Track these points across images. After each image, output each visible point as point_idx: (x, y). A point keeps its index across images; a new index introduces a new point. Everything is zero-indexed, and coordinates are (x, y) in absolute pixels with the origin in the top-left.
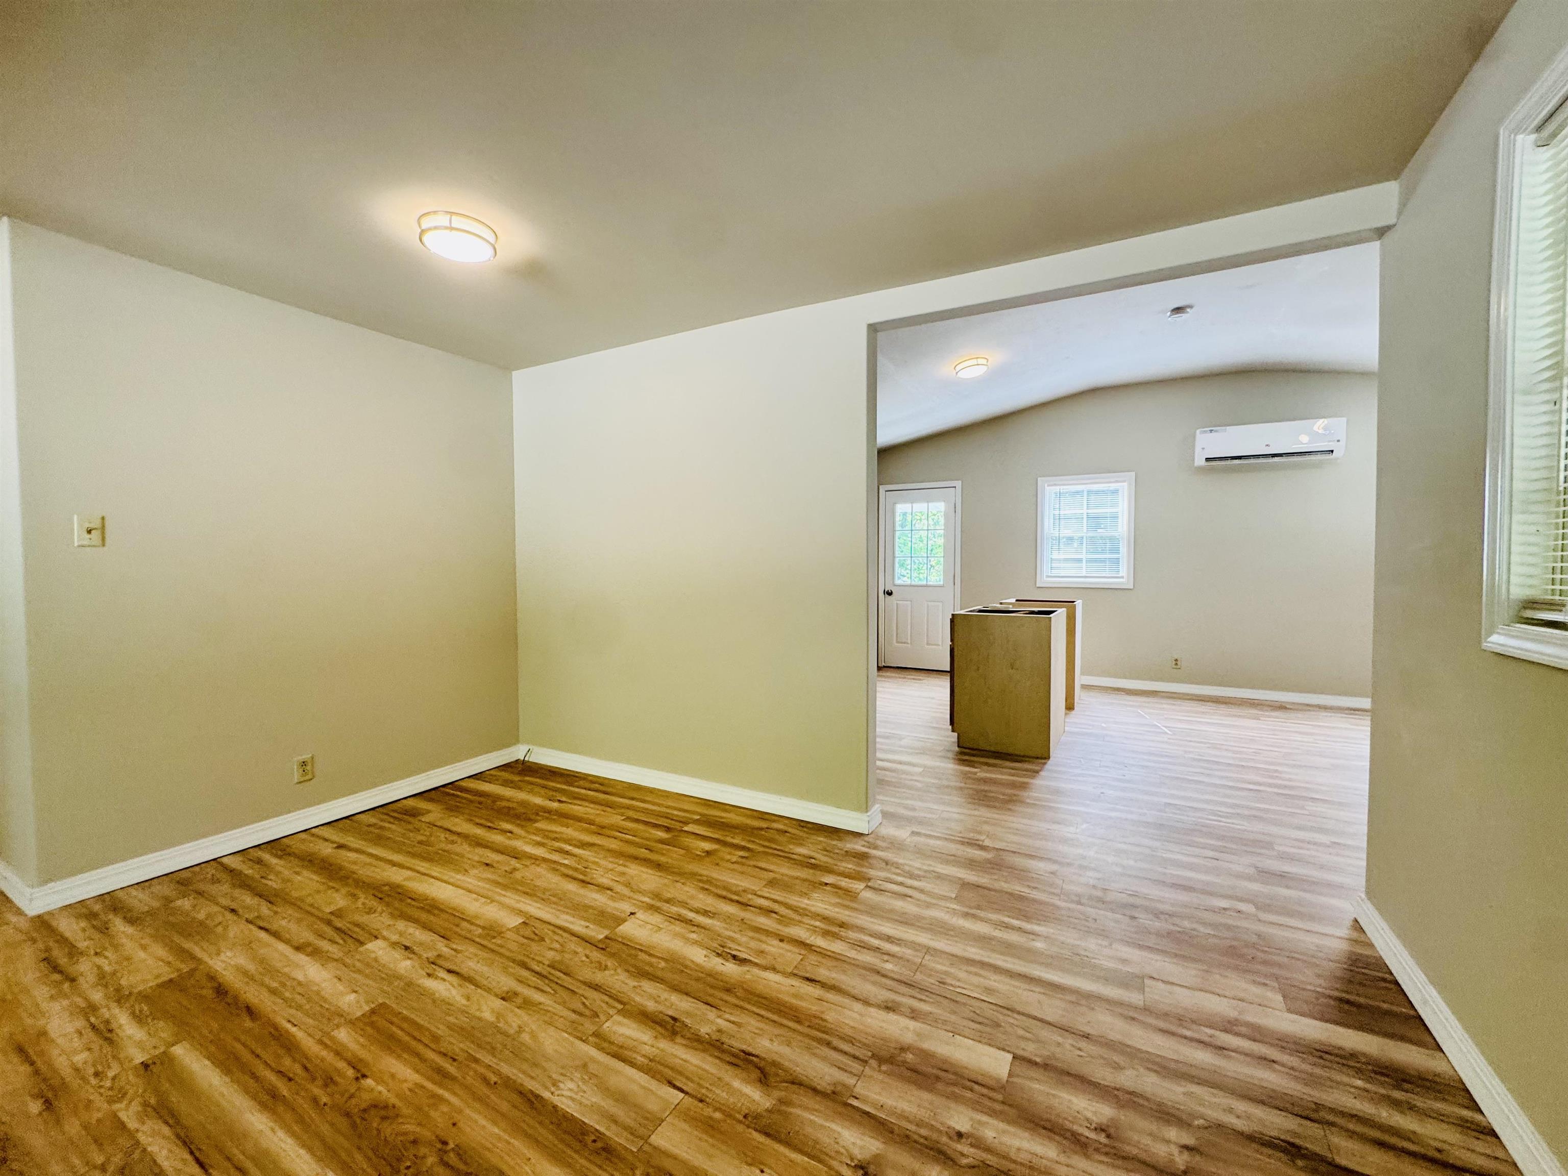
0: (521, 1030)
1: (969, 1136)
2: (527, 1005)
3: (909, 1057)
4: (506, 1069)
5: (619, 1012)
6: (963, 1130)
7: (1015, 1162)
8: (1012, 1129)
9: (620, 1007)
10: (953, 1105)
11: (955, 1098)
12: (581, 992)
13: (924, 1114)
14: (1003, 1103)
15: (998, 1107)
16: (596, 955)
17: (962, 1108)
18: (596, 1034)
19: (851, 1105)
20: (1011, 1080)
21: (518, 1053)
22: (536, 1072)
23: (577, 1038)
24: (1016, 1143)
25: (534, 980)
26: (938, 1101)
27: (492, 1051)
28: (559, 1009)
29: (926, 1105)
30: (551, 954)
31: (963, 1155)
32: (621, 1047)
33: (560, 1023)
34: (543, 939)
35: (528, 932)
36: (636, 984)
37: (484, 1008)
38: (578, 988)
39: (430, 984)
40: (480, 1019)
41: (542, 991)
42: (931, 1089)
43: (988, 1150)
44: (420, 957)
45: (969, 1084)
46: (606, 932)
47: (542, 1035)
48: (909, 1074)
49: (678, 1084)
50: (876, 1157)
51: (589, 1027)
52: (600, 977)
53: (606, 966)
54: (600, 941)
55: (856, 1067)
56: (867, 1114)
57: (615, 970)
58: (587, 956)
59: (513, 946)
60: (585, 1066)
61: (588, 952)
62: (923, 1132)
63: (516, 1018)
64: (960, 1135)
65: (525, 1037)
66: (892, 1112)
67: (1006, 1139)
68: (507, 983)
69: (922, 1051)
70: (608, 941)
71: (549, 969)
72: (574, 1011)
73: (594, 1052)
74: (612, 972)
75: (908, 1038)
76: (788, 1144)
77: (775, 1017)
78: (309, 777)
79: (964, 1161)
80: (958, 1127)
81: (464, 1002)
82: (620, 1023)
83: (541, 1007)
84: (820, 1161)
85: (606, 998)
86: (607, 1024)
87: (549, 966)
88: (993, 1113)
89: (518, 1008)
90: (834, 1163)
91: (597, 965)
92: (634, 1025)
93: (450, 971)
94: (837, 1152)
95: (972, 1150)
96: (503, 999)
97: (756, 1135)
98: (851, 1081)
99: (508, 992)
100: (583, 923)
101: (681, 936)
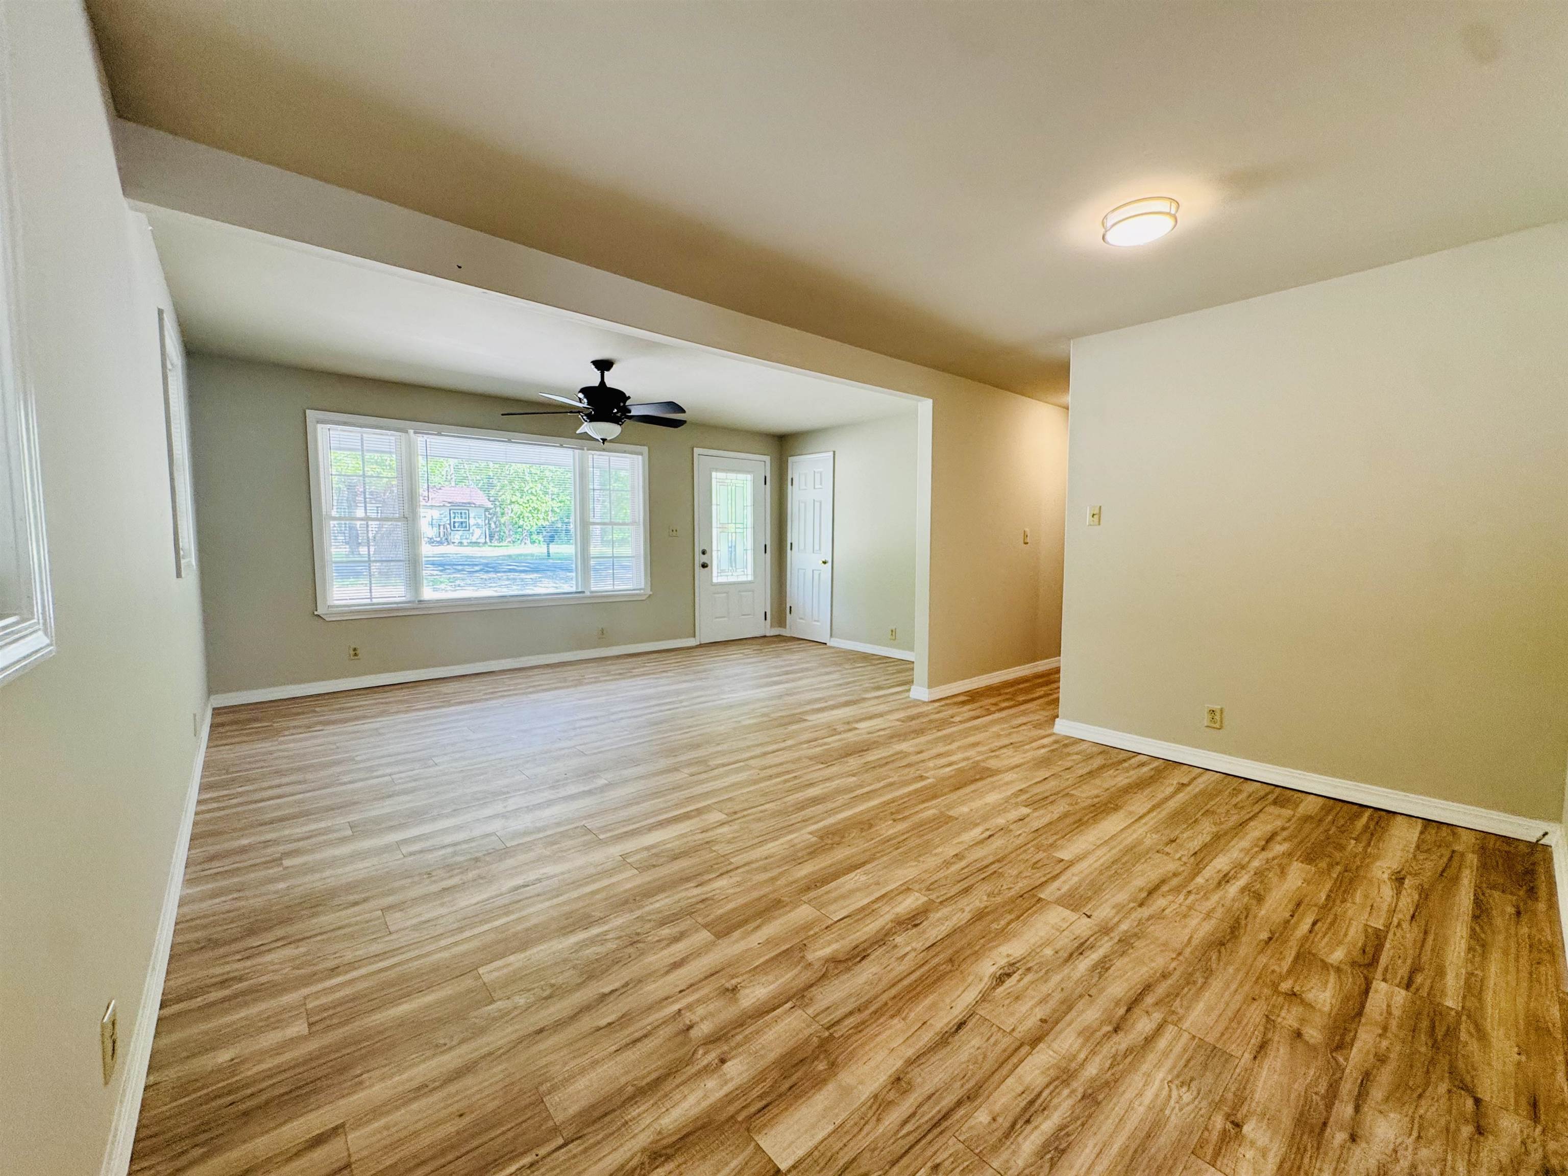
1: (717, 1068)
2: (950, 864)
3: (821, 1066)
5: (932, 900)
6: (726, 1066)
7: (678, 1086)
8: (705, 1104)
9: (938, 901)
10: (752, 1072)
11: (760, 1078)
12: (961, 884)
13: (755, 1046)
14: (732, 1117)
15: (731, 1109)
17: (745, 1077)
19: (786, 1003)
20: (753, 1144)
24: (692, 1099)
26: (762, 1064)
28: (941, 875)
29: (762, 1052)
31: (705, 1053)
36: (966, 911)
37: (947, 849)
38: (966, 883)
42: (777, 1063)
43: (699, 1074)
45: (769, 1099)
48: (800, 1056)
49: (847, 919)
50: (736, 1001)
51: (917, 887)
52: (980, 893)
55: (826, 1020)
56: (774, 1009)
58: (1010, 888)
62: (739, 1038)
64: (723, 1061)
66: (768, 1025)
67: (699, 1093)
69: (824, 1081)
70: (1037, 898)
72: (937, 881)
75: (846, 1077)
76: (772, 959)
78: (1217, 725)
79: (701, 1052)
80: (729, 1064)
82: (919, 899)
84: (750, 971)
86: (919, 894)
88: (729, 1099)
89: (946, 861)
90: (745, 977)
94: (751, 981)
95: (705, 1062)
96: (955, 856)
97: (788, 946)
98: (811, 1011)
99: (962, 857)
101: (1047, 943)
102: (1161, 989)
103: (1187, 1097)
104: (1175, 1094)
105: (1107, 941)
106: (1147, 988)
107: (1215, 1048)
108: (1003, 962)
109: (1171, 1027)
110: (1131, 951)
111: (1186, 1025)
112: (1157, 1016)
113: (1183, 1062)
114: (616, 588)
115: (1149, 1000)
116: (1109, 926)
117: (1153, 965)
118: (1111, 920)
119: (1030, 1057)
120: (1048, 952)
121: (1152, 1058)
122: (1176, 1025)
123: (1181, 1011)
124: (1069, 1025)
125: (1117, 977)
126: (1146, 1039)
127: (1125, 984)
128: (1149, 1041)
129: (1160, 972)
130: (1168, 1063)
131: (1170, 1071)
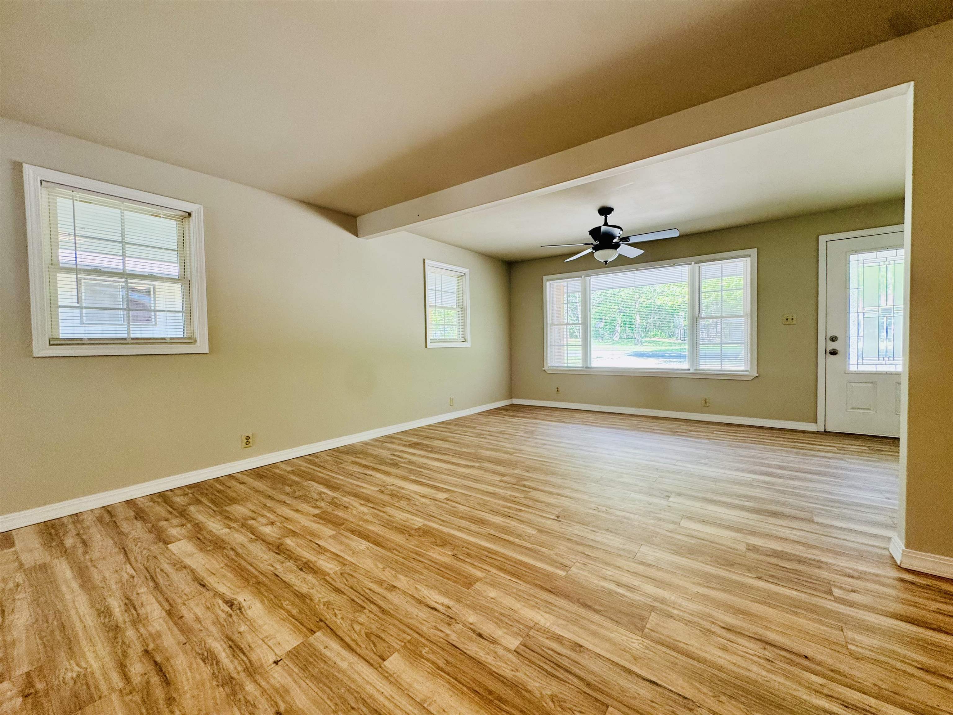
0: (383, 570)
2: (380, 583)
4: (389, 554)
5: (328, 574)
9: (327, 578)
12: (347, 588)
16: (328, 615)
18: (344, 565)
21: (383, 560)
22: (376, 552)
23: (356, 565)
25: (375, 598)
27: (397, 562)
28: (362, 579)
30: (362, 618)
32: (334, 559)
33: (363, 572)
34: (367, 635)
35: (381, 646)
36: (311, 591)
37: (405, 582)
38: (348, 590)
39: (447, 601)
40: (406, 576)
41: (370, 590)
44: (464, 625)
46: (312, 639)
47: (372, 565)
49: (317, 546)
51: (347, 569)
52: (332, 597)
53: (324, 605)
54: (320, 629)
57: (319, 601)
58: (335, 615)
59: (393, 631)
60: (353, 553)
61: (334, 618)
63: (387, 575)
65: (381, 566)
68: (394, 598)
70: (314, 629)
71: (365, 606)
72: (354, 577)
73: (349, 558)
74: (322, 600)
77: (249, 567)
81: (418, 587)
82: (331, 569)
83: (372, 580)
85: (333, 582)
86: (337, 569)
87: (365, 608)
89: (385, 581)
91: (330, 606)
92: (324, 568)
93: (435, 609)
96: (395, 587)
99: (392, 590)
100: (327, 653)
101: (253, 629)
102: (159, 693)
103: (69, 674)
104: (77, 669)
105: (236, 668)
106: (167, 682)
107: (80, 709)
108: (244, 604)
109: (121, 685)
110: (214, 683)
111: (115, 697)
112: (136, 680)
113: (91, 683)
114: (724, 368)
115: (155, 680)
116: (257, 677)
117: (188, 696)
118: (265, 679)
119: (160, 608)
120: (243, 628)
121: (110, 664)
122: (120, 690)
123: (127, 699)
124: (169, 629)
125: (191, 664)
126: (126, 666)
127: (180, 668)
128: (122, 668)
129: (177, 698)
130: (98, 674)
131: (93, 673)
